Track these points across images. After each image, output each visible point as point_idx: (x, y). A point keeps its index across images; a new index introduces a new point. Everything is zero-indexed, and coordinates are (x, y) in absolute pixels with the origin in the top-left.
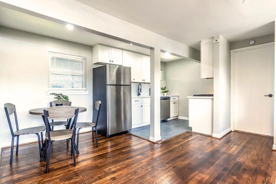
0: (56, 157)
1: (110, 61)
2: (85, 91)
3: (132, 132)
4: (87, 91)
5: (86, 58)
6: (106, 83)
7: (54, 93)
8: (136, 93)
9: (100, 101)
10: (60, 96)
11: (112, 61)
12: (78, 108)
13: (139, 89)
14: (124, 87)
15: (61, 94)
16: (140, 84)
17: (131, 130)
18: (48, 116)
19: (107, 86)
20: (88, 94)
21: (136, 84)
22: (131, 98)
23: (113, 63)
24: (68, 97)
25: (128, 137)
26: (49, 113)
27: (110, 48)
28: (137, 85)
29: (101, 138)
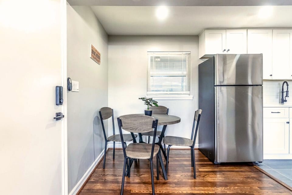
0: (141, 175)
1: (225, 50)
2: (188, 96)
3: (264, 168)
4: (191, 96)
5: (190, 52)
6: (214, 84)
7: (143, 97)
8: (277, 98)
9: (201, 109)
10: (148, 101)
11: (227, 50)
12: (157, 119)
13: (283, 92)
14: (253, 89)
15: (151, 100)
16: (285, 84)
17: (261, 162)
18: (122, 126)
19: (215, 87)
20: (192, 98)
21: (277, 83)
22: (263, 107)
23: (229, 53)
24: (157, 102)
25: (253, 175)
26: (122, 122)
27: (224, 32)
28: (279, 84)
29: (206, 163)
